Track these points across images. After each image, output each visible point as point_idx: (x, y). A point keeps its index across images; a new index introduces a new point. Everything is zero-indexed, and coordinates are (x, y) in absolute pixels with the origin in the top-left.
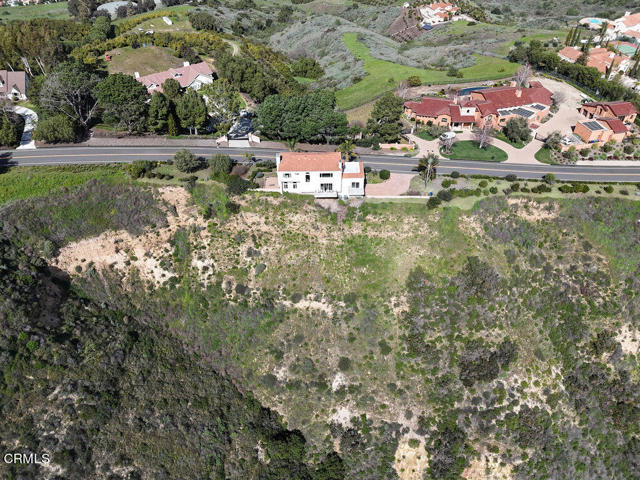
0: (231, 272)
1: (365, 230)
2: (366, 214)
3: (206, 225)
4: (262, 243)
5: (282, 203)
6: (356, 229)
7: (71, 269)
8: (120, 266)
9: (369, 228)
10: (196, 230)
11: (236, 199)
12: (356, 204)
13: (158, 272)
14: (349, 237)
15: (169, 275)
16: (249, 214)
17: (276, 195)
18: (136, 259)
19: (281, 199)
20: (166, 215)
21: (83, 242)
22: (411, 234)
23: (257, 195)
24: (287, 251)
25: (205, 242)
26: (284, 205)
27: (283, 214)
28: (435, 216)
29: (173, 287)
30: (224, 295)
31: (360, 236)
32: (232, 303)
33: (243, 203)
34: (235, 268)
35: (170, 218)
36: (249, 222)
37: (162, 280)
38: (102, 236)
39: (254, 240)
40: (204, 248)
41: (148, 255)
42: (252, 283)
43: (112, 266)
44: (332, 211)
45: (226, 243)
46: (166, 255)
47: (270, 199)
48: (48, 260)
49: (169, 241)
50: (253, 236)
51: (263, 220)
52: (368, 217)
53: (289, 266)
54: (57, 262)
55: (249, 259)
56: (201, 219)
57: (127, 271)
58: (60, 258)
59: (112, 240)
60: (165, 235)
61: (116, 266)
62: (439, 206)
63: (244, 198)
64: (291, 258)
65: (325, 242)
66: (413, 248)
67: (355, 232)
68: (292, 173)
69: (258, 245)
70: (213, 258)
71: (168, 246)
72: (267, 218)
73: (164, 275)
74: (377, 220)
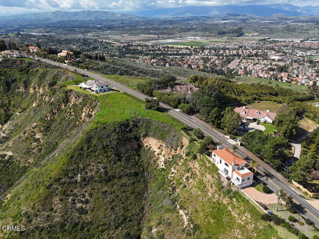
0: (177, 181)
1: (228, 204)
2: (234, 197)
3: (185, 158)
4: (193, 177)
5: (210, 167)
6: (225, 201)
7: (145, 145)
8: (156, 153)
9: (230, 205)
10: (181, 157)
11: (198, 155)
12: (234, 189)
13: (162, 163)
14: (220, 201)
15: (164, 167)
16: (197, 163)
17: (210, 162)
18: (161, 155)
19: (210, 165)
20: (178, 146)
21: (153, 139)
22: (243, 223)
23: (204, 157)
24: (196, 187)
25: (180, 164)
26: (209, 168)
27: (206, 171)
28: (262, 225)
29: (161, 171)
30: (169, 186)
31: (225, 205)
32: (168, 192)
33: (199, 157)
34: (179, 179)
35: (179, 148)
36: (195, 166)
37: (161, 167)
38: (158, 141)
39: (191, 175)
40: (178, 165)
41: (164, 156)
42: (178, 190)
43: (154, 152)
44: (223, 184)
45: (184, 169)
46: (168, 159)
47: (207, 162)
48: (141, 138)
49: (173, 156)
50: (192, 173)
51: (199, 169)
52: (234, 199)
53: (191, 193)
54: (143, 140)
55: (185, 180)
56: (184, 155)
57: (156, 157)
58: (145, 139)
59: (160, 144)
60: (173, 152)
61: (155, 153)
62: (268, 222)
63: (200, 156)
64: (195, 191)
65: (210, 195)
66: (238, 231)
67: (225, 202)
68: (217, 156)
69: (191, 178)
70: (178, 171)
71: (171, 157)
72: (200, 169)
73: (162, 166)
74: (236, 203)
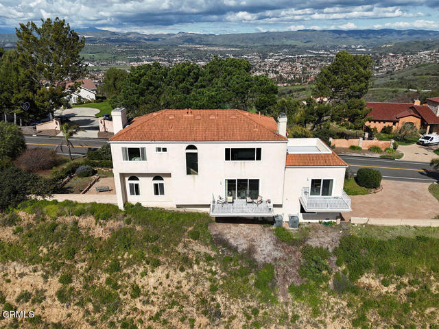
16: (15, 268)
33: (6, 235)
36: (12, 292)
74: (392, 288)
